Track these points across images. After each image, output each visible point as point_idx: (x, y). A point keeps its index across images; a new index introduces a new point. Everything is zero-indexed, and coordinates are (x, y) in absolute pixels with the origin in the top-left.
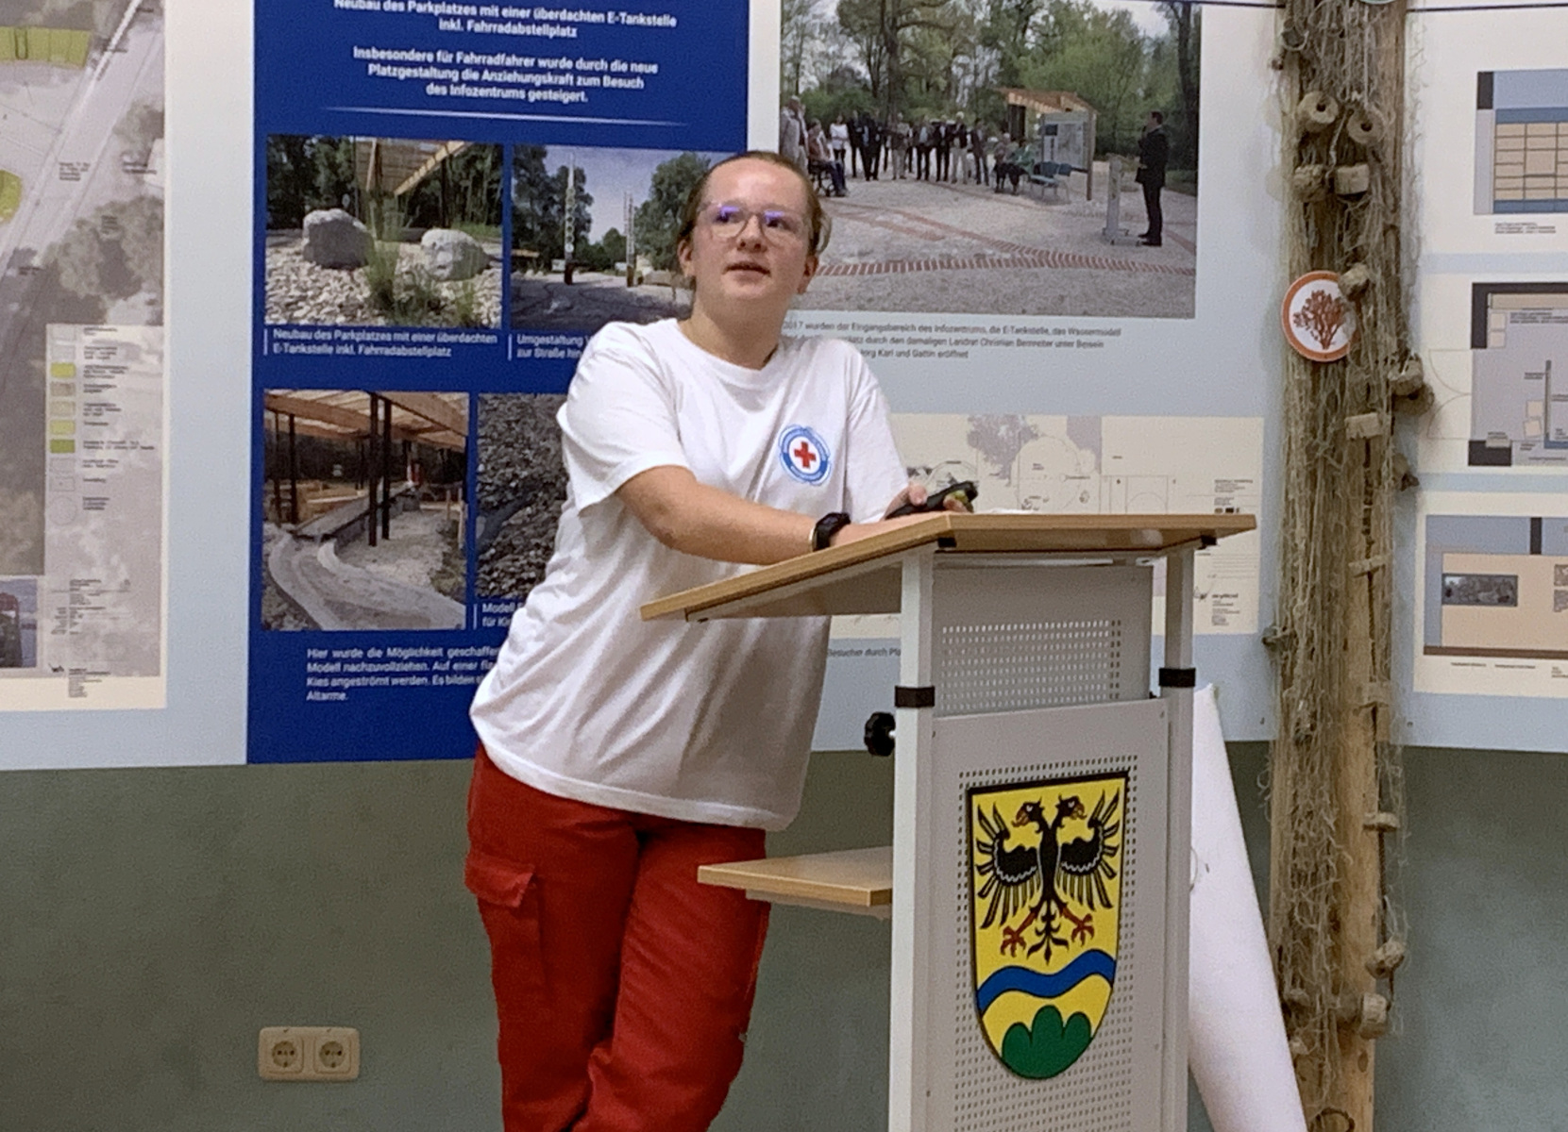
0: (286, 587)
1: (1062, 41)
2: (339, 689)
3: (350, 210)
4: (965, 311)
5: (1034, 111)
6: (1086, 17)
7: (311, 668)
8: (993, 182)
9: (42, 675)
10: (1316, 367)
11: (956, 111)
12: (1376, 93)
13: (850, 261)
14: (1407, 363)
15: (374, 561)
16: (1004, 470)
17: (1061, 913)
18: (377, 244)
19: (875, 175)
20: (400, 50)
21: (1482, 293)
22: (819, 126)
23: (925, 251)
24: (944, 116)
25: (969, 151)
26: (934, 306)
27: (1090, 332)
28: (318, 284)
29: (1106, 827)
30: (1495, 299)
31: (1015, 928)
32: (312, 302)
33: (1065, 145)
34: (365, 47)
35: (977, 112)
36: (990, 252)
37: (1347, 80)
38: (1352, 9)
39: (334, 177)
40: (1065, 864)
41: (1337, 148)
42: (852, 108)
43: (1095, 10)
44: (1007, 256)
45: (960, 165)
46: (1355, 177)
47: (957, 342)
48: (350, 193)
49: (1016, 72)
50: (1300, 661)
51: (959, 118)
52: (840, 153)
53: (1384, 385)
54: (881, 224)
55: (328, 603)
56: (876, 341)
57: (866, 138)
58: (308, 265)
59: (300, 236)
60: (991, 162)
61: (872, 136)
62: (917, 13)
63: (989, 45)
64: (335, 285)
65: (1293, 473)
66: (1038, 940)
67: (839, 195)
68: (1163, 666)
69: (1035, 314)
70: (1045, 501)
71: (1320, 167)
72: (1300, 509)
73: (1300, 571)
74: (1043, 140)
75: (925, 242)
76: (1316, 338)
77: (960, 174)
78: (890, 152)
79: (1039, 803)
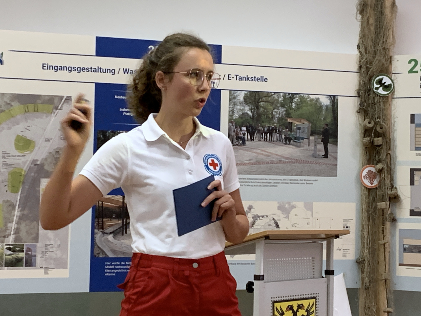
0: (100, 246)
1: (302, 106)
2: (114, 273)
4: (276, 175)
5: (295, 124)
6: (308, 100)
7: (106, 267)
8: (284, 142)
9: (37, 269)
10: (369, 190)
12: (384, 119)
13: (246, 162)
14: (393, 189)
15: (123, 239)
16: (287, 216)
19: (253, 140)
21: (413, 171)
22: (238, 128)
23: (266, 159)
25: (278, 134)
26: (268, 174)
27: (310, 180)
29: (310, 312)
30: (416, 173)
33: (303, 132)
34: (123, 108)
35: (279, 124)
36: (283, 160)
37: (376, 116)
38: (377, 98)
41: (374, 133)
42: (247, 123)
43: (310, 98)
44: (287, 161)
46: (378, 141)
47: (274, 183)
49: (290, 114)
50: (366, 267)
51: (275, 126)
52: (244, 134)
53: (387, 194)
54: (255, 152)
55: (111, 250)
56: (253, 182)
60: (283, 136)
61: (252, 129)
62: (264, 99)
63: (283, 107)
65: (364, 218)
67: (244, 145)
68: (325, 269)
69: (295, 176)
70: (298, 224)
71: (370, 138)
72: (365, 227)
73: (366, 243)
74: (297, 131)
75: (266, 157)
76: (369, 182)
77: (275, 140)
78: (257, 134)
79: (292, 305)
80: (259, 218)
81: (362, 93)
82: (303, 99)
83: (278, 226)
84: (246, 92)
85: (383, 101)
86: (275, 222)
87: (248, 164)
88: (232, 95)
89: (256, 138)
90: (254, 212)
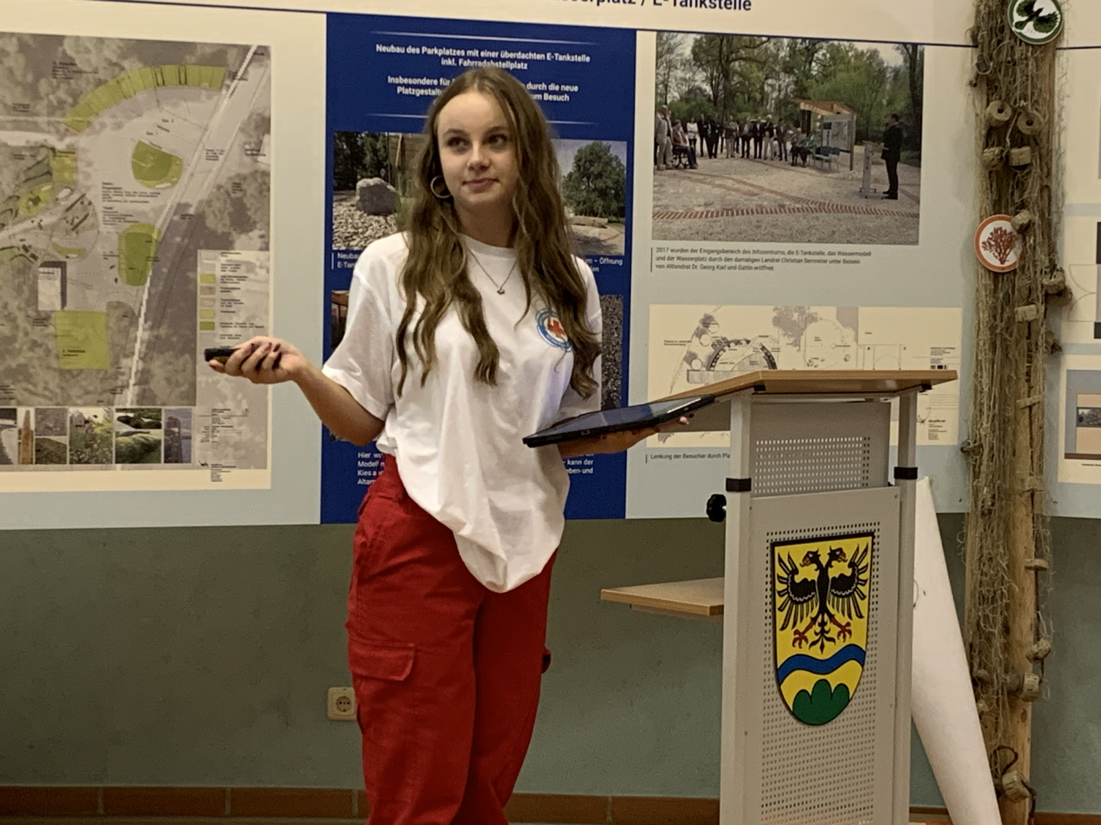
1: (835, 70)
3: (385, 178)
4: (772, 241)
5: (818, 114)
6: (850, 54)
7: (360, 464)
8: (790, 159)
9: (194, 468)
10: (996, 276)
11: (767, 114)
12: (1036, 102)
13: (697, 209)
14: (1055, 273)
16: (795, 341)
17: (831, 621)
18: (402, 200)
19: (715, 155)
20: (417, 78)
22: (680, 124)
23: (746, 202)
24: (760, 118)
25: (775, 139)
26: (752, 238)
27: (852, 254)
28: (365, 225)
29: (860, 567)
31: (801, 630)
32: (361, 236)
33: (837, 135)
34: (396, 76)
35: (780, 115)
36: (788, 203)
37: (1018, 94)
38: (1021, 48)
39: (375, 158)
40: (833, 591)
41: (1010, 137)
42: (701, 112)
43: (856, 49)
44: (798, 206)
45: (769, 148)
46: (1021, 155)
47: (766, 261)
48: (385, 168)
49: (805, 89)
50: (985, 462)
51: (769, 118)
52: (693, 141)
53: (1040, 287)
56: (715, 259)
57: (710, 132)
58: (359, 213)
59: (354, 195)
60: (789, 146)
61: (713, 129)
62: (742, 52)
63: (788, 73)
64: (375, 225)
65: (981, 343)
66: (817, 638)
67: (692, 167)
68: (896, 466)
69: (816, 242)
70: (822, 361)
71: (1001, 148)
72: (986, 365)
73: (985, 405)
74: (822, 132)
75: (748, 197)
76: (996, 257)
77: (769, 154)
78: (725, 140)
79: (817, 552)
80: (729, 346)
81: (983, 35)
82: (837, 54)
83: (772, 364)
84: (698, 37)
85: (1035, 55)
86: (766, 354)
87: (701, 215)
88: (664, 44)
89: (722, 150)
90: (716, 331)
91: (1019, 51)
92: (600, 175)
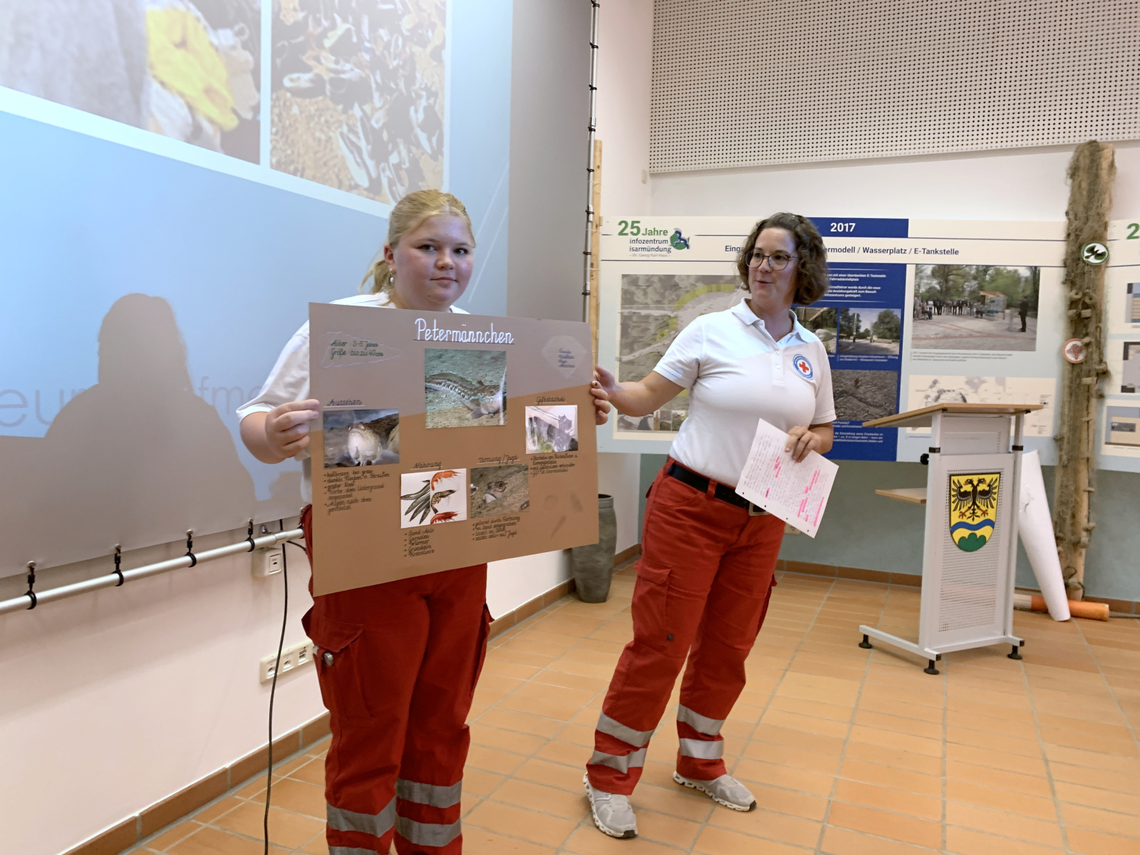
1: (997, 278)
4: (966, 349)
5: (988, 297)
6: (1005, 272)
8: (975, 315)
10: (1073, 365)
11: (965, 297)
12: (1095, 289)
13: (932, 336)
14: (1102, 364)
16: (975, 391)
17: (978, 508)
19: (941, 314)
21: (1127, 345)
22: (925, 302)
23: (954, 333)
24: (961, 298)
25: (968, 307)
26: (957, 348)
27: (1003, 355)
29: (993, 487)
30: (1131, 346)
31: (963, 512)
33: (997, 305)
35: (971, 297)
36: (974, 334)
37: (1086, 286)
38: (1088, 267)
40: (979, 496)
41: (1081, 305)
43: (1007, 269)
44: (978, 335)
45: (965, 311)
46: (1086, 313)
47: (963, 357)
49: (983, 287)
50: (1065, 445)
51: (965, 299)
52: (931, 309)
53: (1094, 369)
54: (942, 327)
56: (939, 357)
57: (938, 305)
60: (975, 310)
62: (954, 272)
63: (975, 280)
65: (1065, 394)
66: (970, 515)
67: (930, 319)
68: (1013, 445)
69: (987, 350)
70: (988, 400)
71: (1076, 310)
72: (1067, 404)
73: (1066, 420)
74: (990, 304)
75: (954, 331)
76: (1073, 357)
77: (965, 313)
78: (945, 308)
79: (972, 479)
80: (945, 392)
81: (1069, 262)
82: (998, 271)
83: (965, 400)
84: (934, 266)
85: (1095, 270)
86: (962, 396)
87: (934, 338)
88: (919, 269)
89: (944, 312)
90: (939, 386)
91: (1086, 268)
92: (888, 323)
